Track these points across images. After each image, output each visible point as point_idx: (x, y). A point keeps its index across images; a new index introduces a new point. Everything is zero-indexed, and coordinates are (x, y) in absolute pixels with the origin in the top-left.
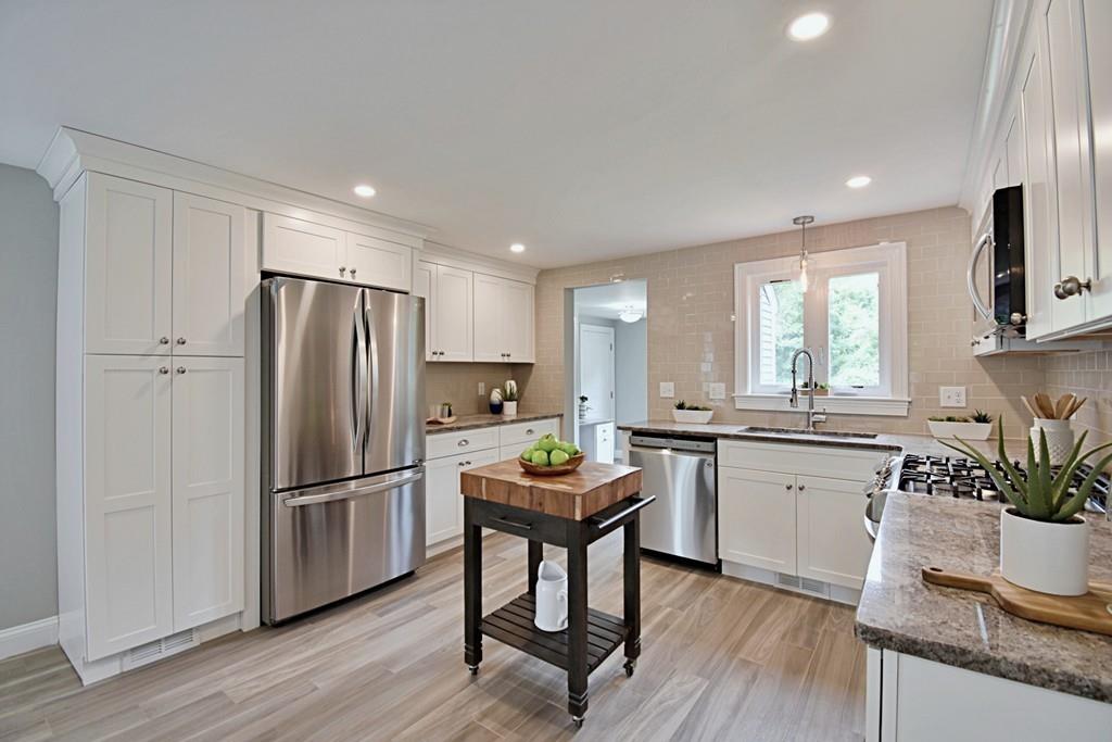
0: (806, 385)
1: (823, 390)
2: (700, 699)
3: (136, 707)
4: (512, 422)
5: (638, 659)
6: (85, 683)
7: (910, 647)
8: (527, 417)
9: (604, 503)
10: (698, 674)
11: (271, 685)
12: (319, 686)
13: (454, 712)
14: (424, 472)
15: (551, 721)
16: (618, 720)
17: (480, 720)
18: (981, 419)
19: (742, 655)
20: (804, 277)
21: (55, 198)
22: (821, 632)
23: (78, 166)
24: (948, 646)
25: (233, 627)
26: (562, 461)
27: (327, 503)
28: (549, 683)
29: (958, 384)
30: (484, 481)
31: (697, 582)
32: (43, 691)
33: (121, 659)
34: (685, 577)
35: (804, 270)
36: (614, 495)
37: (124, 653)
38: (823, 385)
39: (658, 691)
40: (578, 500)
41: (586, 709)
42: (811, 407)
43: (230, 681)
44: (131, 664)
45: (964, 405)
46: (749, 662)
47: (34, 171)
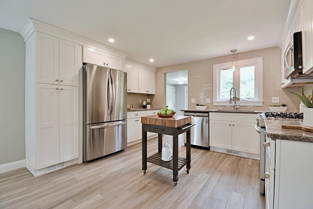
0: (234, 98)
1: (239, 99)
2: (208, 179)
3: (50, 182)
4: (150, 110)
5: (190, 169)
6: (35, 176)
7: (284, 138)
8: (154, 109)
9: (182, 124)
10: (207, 173)
11: (88, 176)
12: (102, 176)
13: (141, 182)
14: (127, 122)
15: (168, 184)
16: (186, 184)
17: (148, 184)
18: (284, 106)
19: (219, 169)
20: (234, 67)
21: (25, 41)
22: (240, 164)
23: (33, 30)
24: (295, 136)
25: (75, 162)
26: (170, 113)
27: (99, 128)
28: (166, 175)
29: (277, 96)
30: (148, 119)
31: (203, 153)
32: (23, 178)
33: (45, 170)
34: (200, 151)
35: (234, 65)
36: (185, 122)
37: (46, 168)
38: (239, 98)
39: (196, 177)
40: (176, 122)
41: (178, 180)
42: (235, 104)
43: (77, 175)
44: (47, 171)
45: (279, 102)
46: (221, 171)
47: (19, 33)
